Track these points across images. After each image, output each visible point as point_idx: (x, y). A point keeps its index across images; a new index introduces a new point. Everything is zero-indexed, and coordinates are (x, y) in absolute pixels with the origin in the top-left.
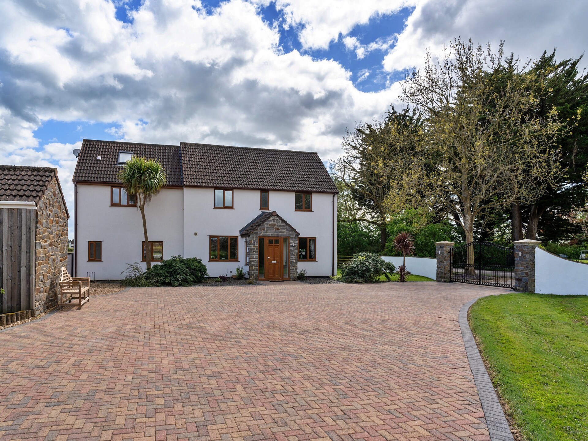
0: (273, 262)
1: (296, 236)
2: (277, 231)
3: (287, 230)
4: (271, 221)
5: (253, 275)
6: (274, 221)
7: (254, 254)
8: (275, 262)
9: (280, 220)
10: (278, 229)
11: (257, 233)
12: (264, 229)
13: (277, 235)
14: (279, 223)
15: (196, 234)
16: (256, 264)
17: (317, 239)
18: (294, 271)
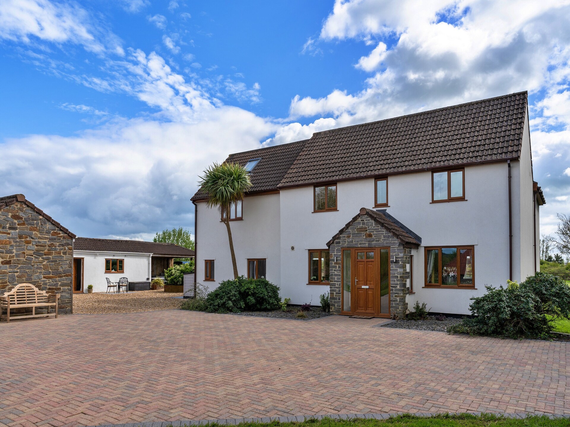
0: (363, 287)
1: (399, 246)
2: (369, 239)
3: (384, 236)
4: (359, 223)
5: (334, 305)
6: (363, 224)
7: (336, 275)
8: (367, 287)
9: (373, 221)
10: (370, 236)
11: (339, 243)
12: (349, 237)
13: (369, 244)
14: (372, 225)
15: (293, 248)
16: (337, 290)
17: (476, 248)
18: (398, 304)
